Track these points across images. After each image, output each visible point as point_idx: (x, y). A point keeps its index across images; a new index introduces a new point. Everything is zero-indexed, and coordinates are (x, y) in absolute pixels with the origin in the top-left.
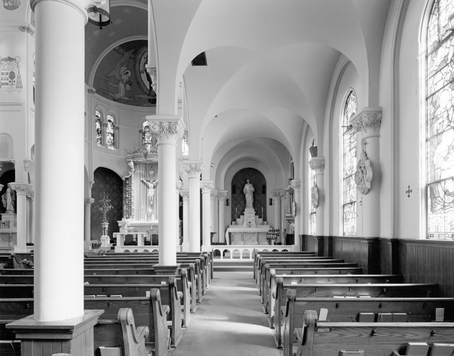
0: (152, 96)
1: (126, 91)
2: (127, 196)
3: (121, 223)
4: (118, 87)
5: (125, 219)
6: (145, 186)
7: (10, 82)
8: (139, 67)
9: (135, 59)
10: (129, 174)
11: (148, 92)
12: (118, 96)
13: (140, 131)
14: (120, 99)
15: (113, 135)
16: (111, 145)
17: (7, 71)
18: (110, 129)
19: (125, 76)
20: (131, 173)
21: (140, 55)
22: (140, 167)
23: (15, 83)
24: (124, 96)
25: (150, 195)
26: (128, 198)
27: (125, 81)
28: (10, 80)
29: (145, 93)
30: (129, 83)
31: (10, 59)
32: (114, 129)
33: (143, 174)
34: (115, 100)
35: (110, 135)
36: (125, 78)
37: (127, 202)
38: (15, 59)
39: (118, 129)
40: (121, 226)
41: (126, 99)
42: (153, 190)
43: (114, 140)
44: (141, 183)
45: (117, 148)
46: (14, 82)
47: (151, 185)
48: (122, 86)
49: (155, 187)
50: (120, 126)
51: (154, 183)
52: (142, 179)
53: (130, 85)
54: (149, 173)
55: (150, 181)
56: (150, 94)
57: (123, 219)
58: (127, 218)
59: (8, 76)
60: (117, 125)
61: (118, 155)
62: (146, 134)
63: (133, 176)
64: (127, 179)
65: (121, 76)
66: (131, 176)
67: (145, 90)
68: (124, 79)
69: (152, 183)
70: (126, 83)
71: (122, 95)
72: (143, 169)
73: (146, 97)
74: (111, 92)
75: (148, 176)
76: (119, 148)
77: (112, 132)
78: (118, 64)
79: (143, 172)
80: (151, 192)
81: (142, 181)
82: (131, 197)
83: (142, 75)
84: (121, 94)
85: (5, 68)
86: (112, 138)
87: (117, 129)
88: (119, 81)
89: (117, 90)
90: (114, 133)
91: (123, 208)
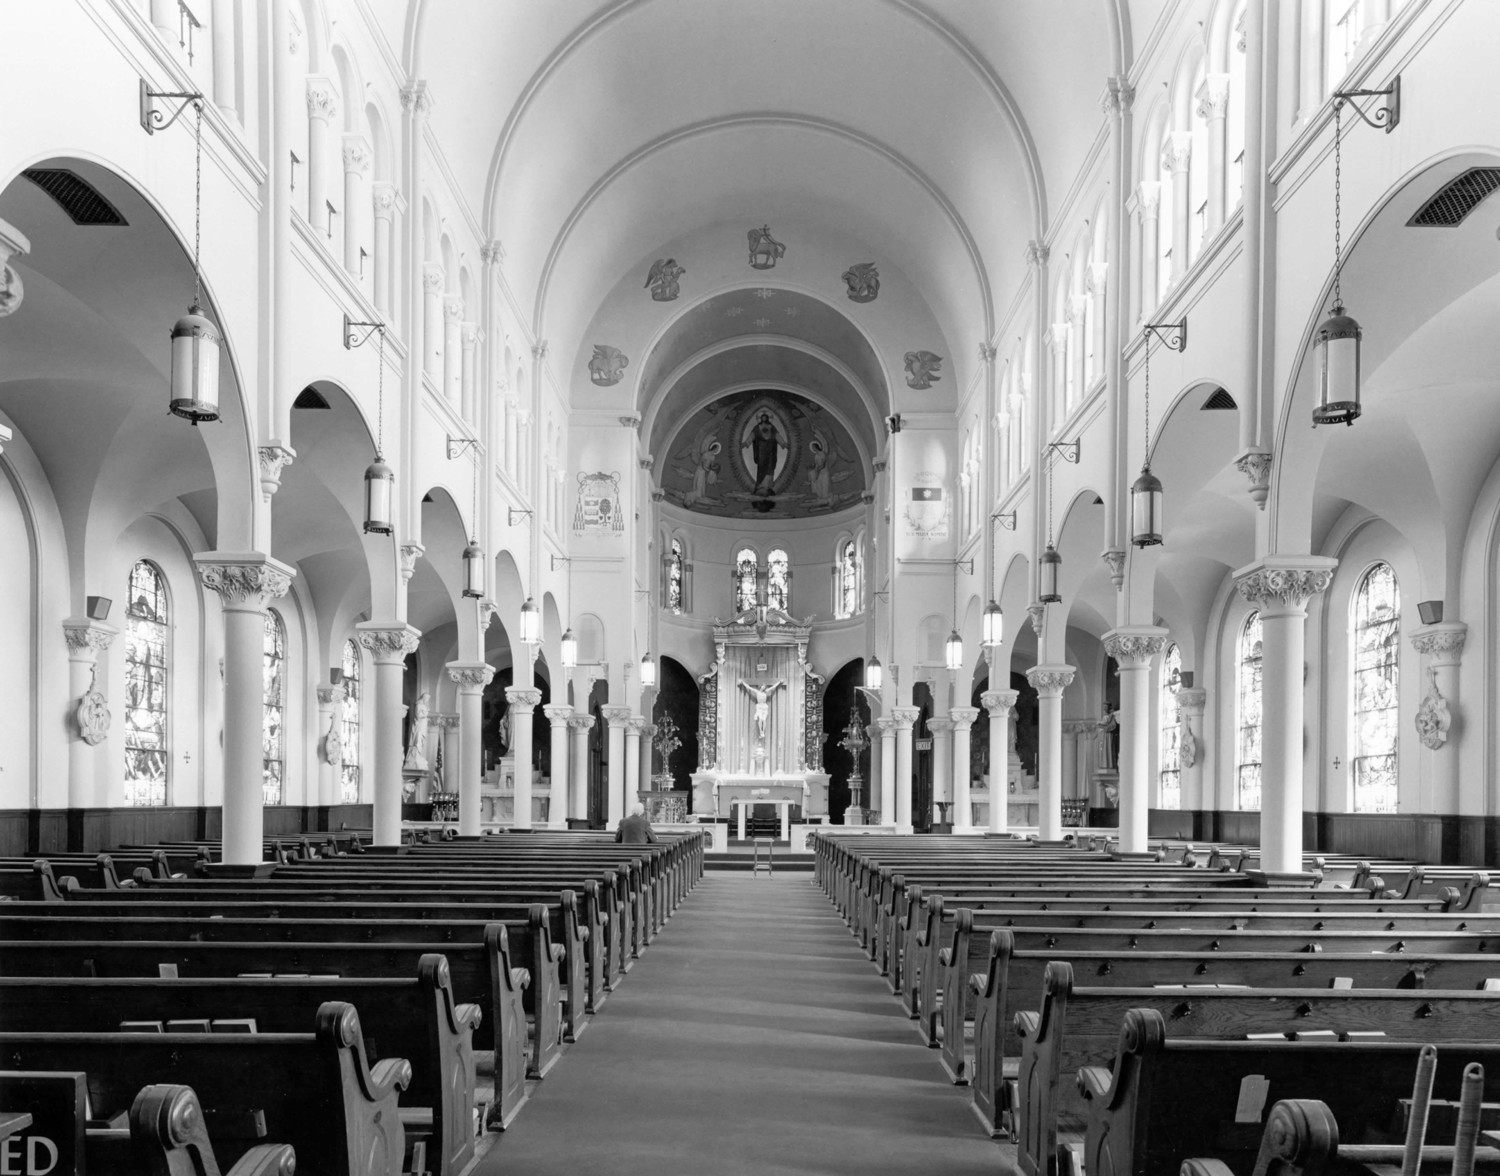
0: (761, 495)
1: (707, 485)
2: (708, 719)
3: (698, 778)
4: (692, 479)
5: (705, 770)
6: (747, 697)
7: (601, 518)
8: (742, 435)
9: (736, 421)
10: (711, 671)
11: (753, 486)
12: (691, 497)
13: (734, 573)
14: (695, 502)
15: (679, 583)
16: (675, 606)
17: (596, 499)
18: (674, 572)
19: (710, 453)
20: (715, 668)
21: (749, 412)
22: (734, 654)
23: (611, 521)
24: (702, 496)
25: (761, 718)
26: (709, 723)
27: (707, 464)
28: (600, 514)
29: (746, 489)
30: (716, 467)
31: (602, 476)
32: (680, 569)
33: (743, 670)
34: (686, 507)
35: (674, 582)
36: (709, 457)
37: (707, 731)
38: (610, 477)
39: (691, 570)
40: (695, 787)
41: (707, 501)
42: (766, 706)
43: (680, 593)
44: (738, 689)
45: (688, 612)
46: (609, 518)
47: (761, 696)
48: (700, 473)
49: (769, 699)
50: (697, 565)
51: (768, 690)
52: (740, 681)
53: (717, 472)
54: (756, 669)
55: (757, 687)
56: (756, 490)
57: (698, 769)
58: (708, 768)
59: (597, 508)
60: (688, 562)
61: (692, 627)
62: (743, 579)
63: (720, 674)
64: (707, 681)
65: (701, 455)
66: (716, 674)
67: (748, 482)
68: (706, 460)
69: (764, 691)
70: (710, 468)
71: (699, 495)
72: (743, 659)
73: (748, 496)
74: (679, 491)
75: (754, 675)
76: (692, 611)
77: (678, 576)
78: (701, 431)
79: (743, 666)
80: (761, 711)
81: (741, 686)
82: (716, 721)
83: (744, 450)
84: (697, 494)
85: (593, 492)
86: (677, 589)
87: (688, 568)
88: (697, 465)
89: (690, 485)
90: (680, 578)
91: (700, 744)
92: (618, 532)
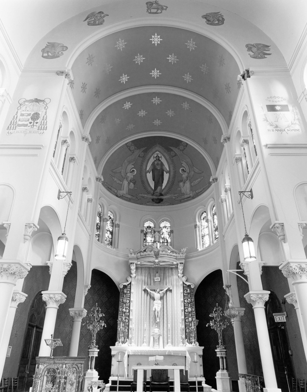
0: (157, 196)
1: (129, 189)
2: (124, 310)
3: (115, 350)
5: (121, 343)
6: (149, 297)
7: (30, 123)
8: (146, 167)
9: (144, 157)
10: (128, 281)
11: (152, 192)
12: (121, 193)
13: (142, 231)
14: (122, 196)
15: (112, 233)
16: (108, 244)
17: (29, 113)
18: (108, 226)
19: (131, 174)
20: (130, 280)
21: (150, 154)
22: (141, 272)
23: (38, 124)
24: (126, 194)
25: (157, 309)
26: (125, 313)
27: (129, 179)
28: (30, 121)
29: (148, 193)
30: (134, 181)
32: (113, 226)
33: (146, 281)
34: (117, 196)
35: (108, 232)
36: (130, 176)
37: (124, 318)
38: (43, 101)
39: (119, 227)
40: (114, 356)
41: (129, 197)
42: (160, 302)
43: (112, 238)
44: (143, 292)
45: (116, 248)
46: (37, 123)
47: (157, 295)
48: (126, 183)
49: (162, 298)
50: (121, 224)
51: (161, 292)
52: (144, 287)
53: (134, 184)
54: (154, 280)
55: (154, 290)
56: (154, 193)
57: (117, 343)
58: (123, 342)
59: (29, 117)
60: (117, 222)
61: (117, 256)
62: (147, 235)
63: (133, 283)
64: (125, 287)
65: (126, 174)
66: (131, 283)
67: (149, 189)
68: (128, 177)
69: (159, 292)
70: (131, 181)
71: (125, 193)
72: (146, 275)
73: (150, 196)
74: (114, 188)
75: (152, 284)
76: (118, 248)
77: (111, 230)
78: (126, 161)
79: (146, 278)
80: (157, 305)
81: (145, 290)
82: (129, 312)
83: (148, 174)
84: (124, 192)
85: (28, 109)
86: (110, 236)
87: (117, 226)
88: (124, 178)
89: (120, 187)
90: (112, 231)
91: (118, 326)
92: (42, 131)
